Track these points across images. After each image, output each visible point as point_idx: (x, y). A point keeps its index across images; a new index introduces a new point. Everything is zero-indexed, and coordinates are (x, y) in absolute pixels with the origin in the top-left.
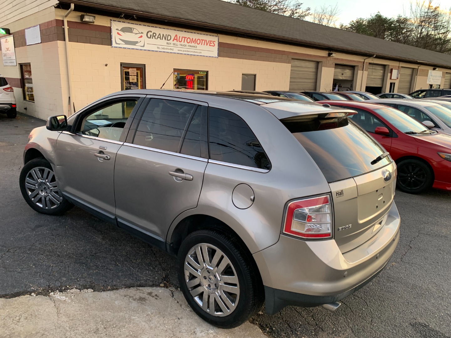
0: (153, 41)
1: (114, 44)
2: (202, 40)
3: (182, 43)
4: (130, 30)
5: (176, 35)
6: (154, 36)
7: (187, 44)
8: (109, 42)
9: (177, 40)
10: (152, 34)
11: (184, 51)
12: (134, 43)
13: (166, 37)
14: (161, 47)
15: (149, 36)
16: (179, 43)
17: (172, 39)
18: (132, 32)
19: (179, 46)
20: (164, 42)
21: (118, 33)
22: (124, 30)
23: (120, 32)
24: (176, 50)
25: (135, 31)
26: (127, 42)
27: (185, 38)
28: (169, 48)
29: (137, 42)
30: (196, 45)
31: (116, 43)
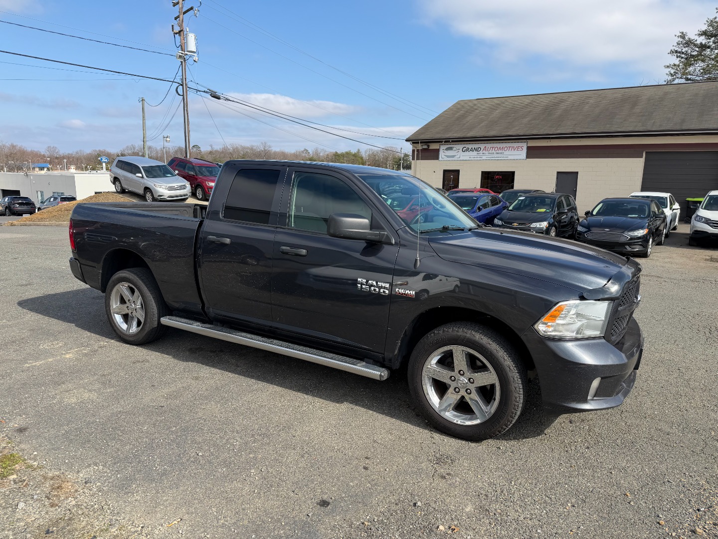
0: (467, 153)
1: (440, 159)
2: (510, 147)
3: (490, 152)
4: (451, 149)
5: (485, 147)
6: (467, 150)
7: (495, 152)
8: (437, 158)
9: (486, 150)
10: (466, 149)
11: (491, 157)
12: (453, 156)
13: (476, 150)
14: (472, 157)
15: (464, 150)
16: (487, 152)
17: (482, 150)
18: (452, 150)
19: (488, 154)
20: (475, 153)
21: (444, 152)
22: (447, 149)
23: (445, 151)
24: (484, 158)
25: (454, 149)
26: (448, 157)
27: (493, 148)
28: (479, 156)
29: (455, 156)
30: (503, 151)
31: (442, 158)
